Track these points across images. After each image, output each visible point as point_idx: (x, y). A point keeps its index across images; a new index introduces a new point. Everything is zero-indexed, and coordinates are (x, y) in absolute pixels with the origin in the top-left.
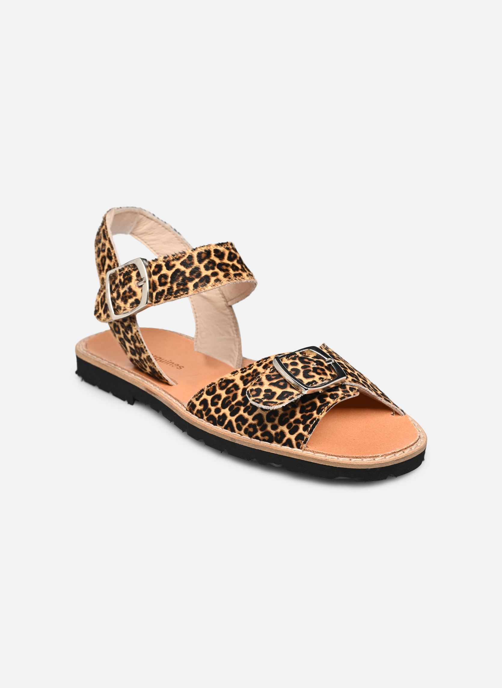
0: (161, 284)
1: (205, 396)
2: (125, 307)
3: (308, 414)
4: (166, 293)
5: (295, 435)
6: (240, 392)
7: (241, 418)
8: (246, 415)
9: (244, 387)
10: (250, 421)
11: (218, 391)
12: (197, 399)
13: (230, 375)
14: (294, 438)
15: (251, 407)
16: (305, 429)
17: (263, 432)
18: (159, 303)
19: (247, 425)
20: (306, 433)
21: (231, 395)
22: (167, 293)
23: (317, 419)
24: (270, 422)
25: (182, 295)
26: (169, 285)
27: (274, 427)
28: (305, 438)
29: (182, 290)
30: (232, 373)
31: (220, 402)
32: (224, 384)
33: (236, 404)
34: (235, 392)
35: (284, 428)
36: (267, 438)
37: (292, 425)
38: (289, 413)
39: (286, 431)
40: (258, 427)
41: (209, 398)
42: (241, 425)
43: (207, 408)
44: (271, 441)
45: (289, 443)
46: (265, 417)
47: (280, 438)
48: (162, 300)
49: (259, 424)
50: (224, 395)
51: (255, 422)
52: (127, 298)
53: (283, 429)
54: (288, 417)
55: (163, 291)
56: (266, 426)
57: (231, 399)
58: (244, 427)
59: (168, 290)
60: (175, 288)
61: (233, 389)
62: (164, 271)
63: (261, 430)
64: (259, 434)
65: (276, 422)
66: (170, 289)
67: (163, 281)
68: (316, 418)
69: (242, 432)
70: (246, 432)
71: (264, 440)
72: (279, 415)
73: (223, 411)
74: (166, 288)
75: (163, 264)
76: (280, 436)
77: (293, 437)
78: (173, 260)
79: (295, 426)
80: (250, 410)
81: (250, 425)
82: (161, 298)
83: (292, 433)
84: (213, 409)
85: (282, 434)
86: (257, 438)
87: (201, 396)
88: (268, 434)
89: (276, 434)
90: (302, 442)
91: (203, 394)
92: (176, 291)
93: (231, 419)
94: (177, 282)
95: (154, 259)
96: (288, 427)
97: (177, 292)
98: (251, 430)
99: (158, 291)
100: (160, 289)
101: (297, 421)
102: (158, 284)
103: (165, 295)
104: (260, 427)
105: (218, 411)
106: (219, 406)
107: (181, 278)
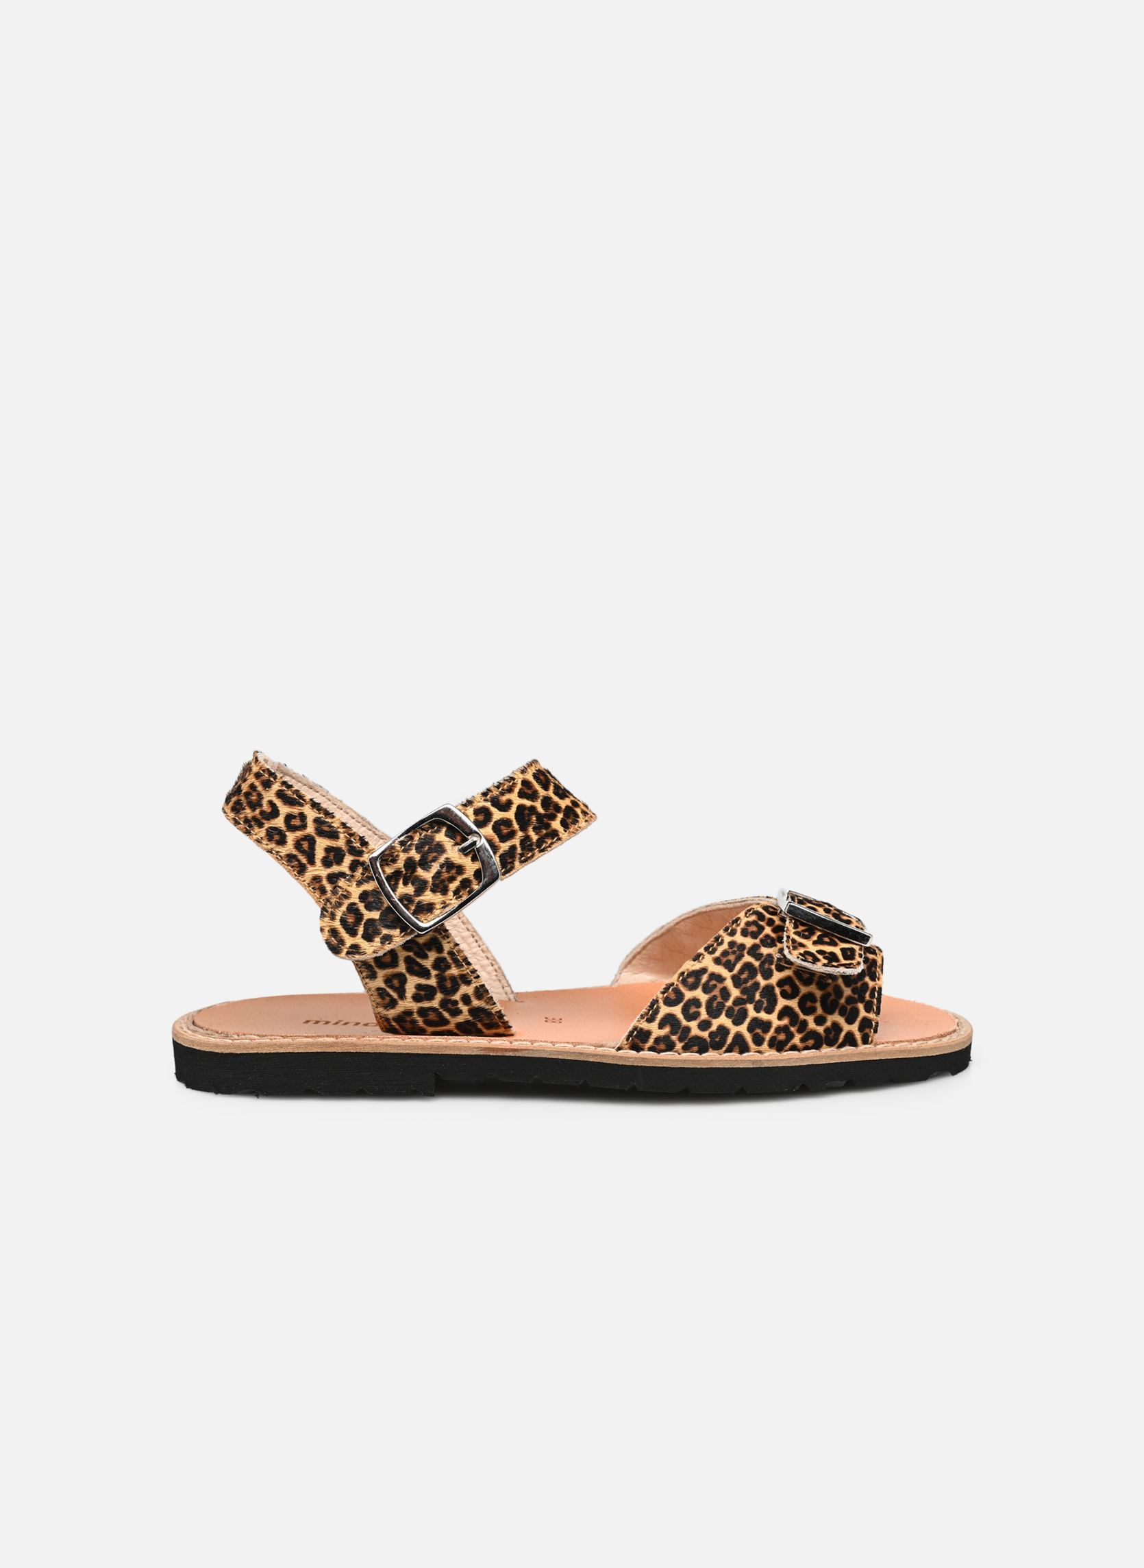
0: (503, 839)
1: (664, 1010)
2: (444, 902)
3: (859, 984)
4: (519, 850)
5: (856, 1024)
6: (729, 983)
7: (756, 1023)
8: (763, 1016)
9: (732, 973)
10: (776, 1023)
11: (688, 995)
12: (650, 1020)
13: (692, 963)
14: (857, 1028)
15: (763, 1000)
16: (868, 1009)
17: (804, 1034)
18: (512, 872)
19: (772, 1030)
20: (871, 1016)
21: (716, 992)
22: (522, 849)
23: (877, 989)
24: (810, 1014)
25: (552, 843)
26: (520, 834)
27: (820, 1021)
28: (874, 1024)
29: (547, 835)
30: (694, 960)
31: (703, 1010)
32: (691, 980)
33: (735, 1003)
34: (720, 986)
35: (836, 1018)
36: (811, 1042)
37: (847, 1009)
38: (832, 992)
39: (841, 1021)
40: (792, 1029)
41: (677, 1010)
42: (761, 1034)
43: (679, 1028)
44: (817, 1046)
45: (850, 1040)
46: (797, 1010)
47: (834, 1035)
48: (517, 863)
49: (793, 1023)
50: (704, 998)
51: (785, 1021)
52: (447, 883)
53: (834, 1019)
54: (833, 997)
55: (513, 848)
56: (805, 1023)
57: (719, 999)
58: (768, 1037)
59: (522, 842)
60: (535, 837)
61: (713, 982)
62: (497, 815)
63: (799, 1031)
64: (797, 1040)
65: (820, 1011)
66: (526, 841)
67: (506, 831)
68: (875, 988)
69: (765, 1045)
70: (771, 1045)
71: (807, 1048)
72: (819, 999)
73: (716, 1023)
74: (516, 841)
75: (488, 804)
76: (833, 1033)
77: (854, 1028)
78: (502, 794)
79: (851, 1009)
80: (765, 1005)
81: (778, 1030)
82: (512, 863)
83: (850, 1021)
84: (693, 1025)
85: (836, 1028)
86: (794, 1048)
87: (657, 1012)
88: (814, 1034)
89: (826, 1030)
90: (871, 1031)
91: (658, 1008)
92: (538, 840)
93: (738, 1030)
94: (532, 826)
95: (465, 802)
96: (841, 1014)
97: (540, 842)
98: (782, 1037)
99: (501, 851)
100: (505, 846)
101: (850, 1000)
102: (496, 839)
103: (519, 854)
104: (796, 1028)
105: (704, 1025)
106: (704, 1015)
107: (534, 818)
